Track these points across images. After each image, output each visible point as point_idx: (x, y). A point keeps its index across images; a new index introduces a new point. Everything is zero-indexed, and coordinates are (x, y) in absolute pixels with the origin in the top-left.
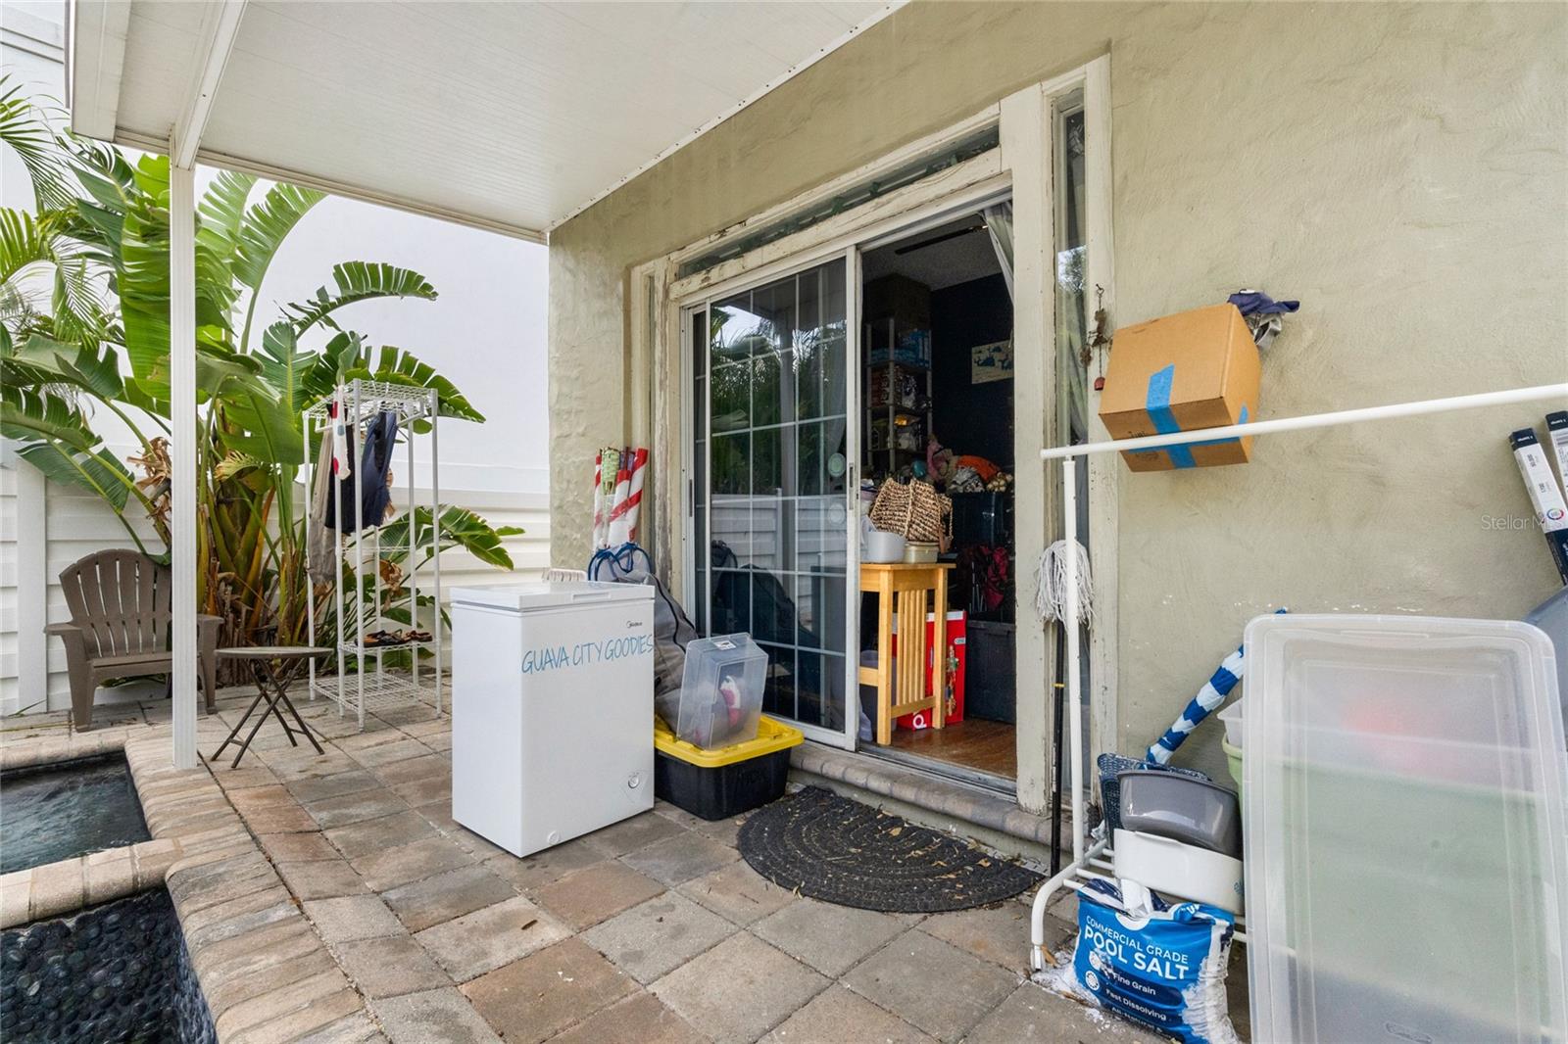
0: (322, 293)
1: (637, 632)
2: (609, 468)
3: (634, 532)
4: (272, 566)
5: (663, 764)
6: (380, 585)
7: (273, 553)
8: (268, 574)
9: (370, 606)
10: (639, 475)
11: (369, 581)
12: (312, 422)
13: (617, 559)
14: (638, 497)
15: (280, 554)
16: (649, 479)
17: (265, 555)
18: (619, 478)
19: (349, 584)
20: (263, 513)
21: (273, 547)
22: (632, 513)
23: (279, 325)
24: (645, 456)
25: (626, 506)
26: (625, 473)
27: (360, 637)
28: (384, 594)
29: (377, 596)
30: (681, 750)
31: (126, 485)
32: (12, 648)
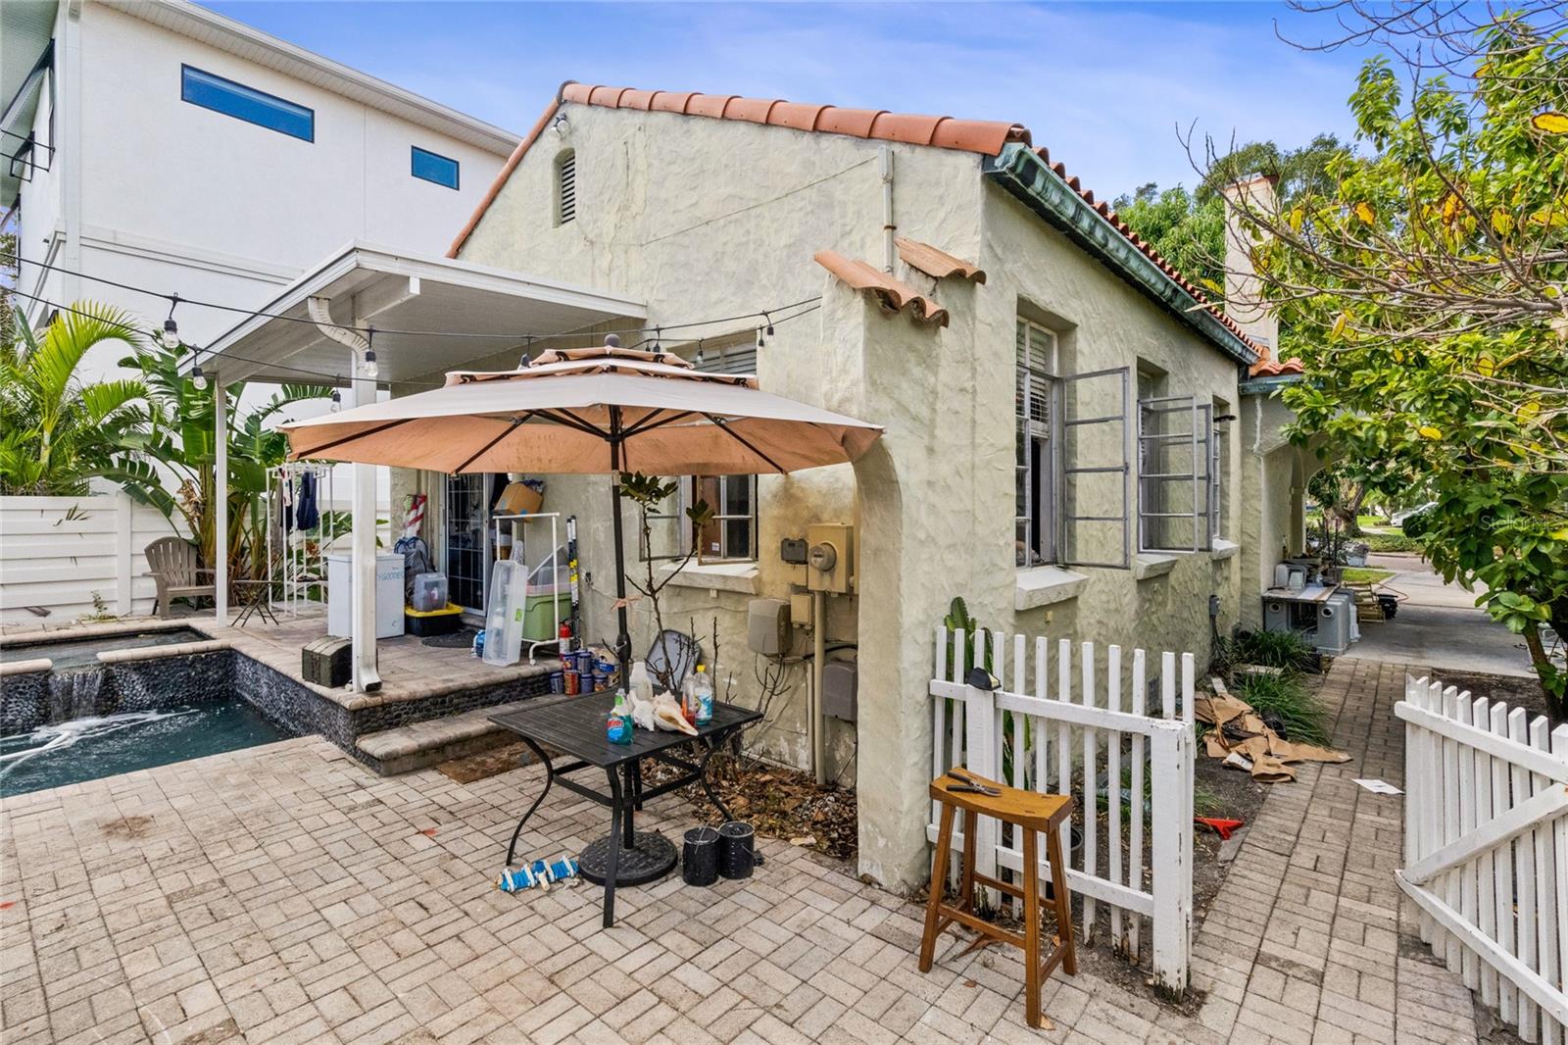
0: (274, 397)
1: (397, 571)
2: (408, 504)
3: (419, 532)
4: (246, 544)
5: (407, 619)
6: (306, 555)
7: (247, 537)
8: (243, 549)
9: (300, 566)
10: (421, 507)
11: (300, 553)
12: (271, 473)
13: (407, 544)
14: (422, 516)
15: (251, 538)
16: (426, 507)
17: (242, 539)
18: (412, 509)
19: (290, 555)
20: (242, 516)
21: (247, 534)
22: (418, 524)
23: (252, 416)
24: (425, 498)
25: (416, 519)
26: (415, 506)
27: (295, 577)
28: (308, 560)
29: (304, 561)
30: (411, 613)
31: (173, 502)
32: (114, 585)
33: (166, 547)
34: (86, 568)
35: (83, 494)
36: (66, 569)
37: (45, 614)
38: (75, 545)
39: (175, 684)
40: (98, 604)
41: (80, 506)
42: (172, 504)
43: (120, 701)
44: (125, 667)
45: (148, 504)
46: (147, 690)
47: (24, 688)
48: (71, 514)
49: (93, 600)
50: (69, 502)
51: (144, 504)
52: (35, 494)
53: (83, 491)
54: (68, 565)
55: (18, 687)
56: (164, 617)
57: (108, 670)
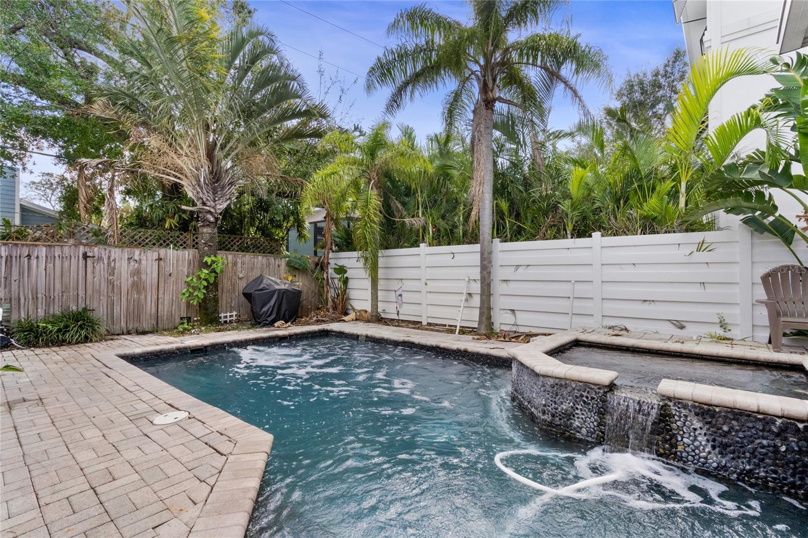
31: (793, 230)
32: (737, 311)
33: (785, 276)
34: (712, 292)
35: (709, 230)
36: (695, 292)
37: (682, 327)
38: (702, 273)
39: (753, 453)
40: (723, 325)
41: (707, 240)
42: (793, 232)
43: (680, 448)
44: (685, 407)
45: (766, 233)
46: (714, 447)
47: (587, 397)
48: (700, 247)
49: (718, 321)
50: (697, 237)
51: (762, 233)
52: (674, 232)
53: (710, 226)
54: (698, 290)
55: (582, 396)
56: (778, 349)
57: (666, 405)
